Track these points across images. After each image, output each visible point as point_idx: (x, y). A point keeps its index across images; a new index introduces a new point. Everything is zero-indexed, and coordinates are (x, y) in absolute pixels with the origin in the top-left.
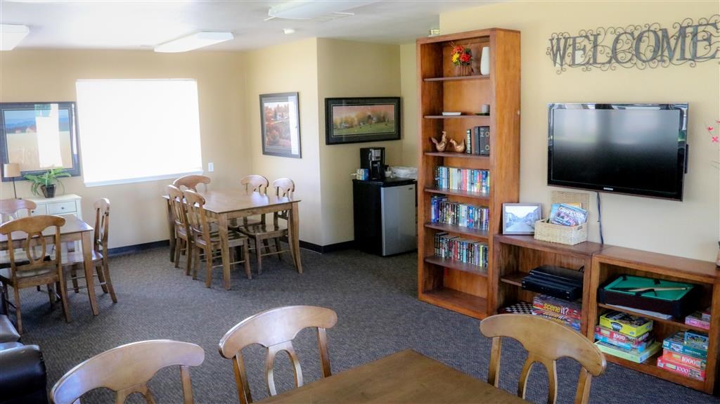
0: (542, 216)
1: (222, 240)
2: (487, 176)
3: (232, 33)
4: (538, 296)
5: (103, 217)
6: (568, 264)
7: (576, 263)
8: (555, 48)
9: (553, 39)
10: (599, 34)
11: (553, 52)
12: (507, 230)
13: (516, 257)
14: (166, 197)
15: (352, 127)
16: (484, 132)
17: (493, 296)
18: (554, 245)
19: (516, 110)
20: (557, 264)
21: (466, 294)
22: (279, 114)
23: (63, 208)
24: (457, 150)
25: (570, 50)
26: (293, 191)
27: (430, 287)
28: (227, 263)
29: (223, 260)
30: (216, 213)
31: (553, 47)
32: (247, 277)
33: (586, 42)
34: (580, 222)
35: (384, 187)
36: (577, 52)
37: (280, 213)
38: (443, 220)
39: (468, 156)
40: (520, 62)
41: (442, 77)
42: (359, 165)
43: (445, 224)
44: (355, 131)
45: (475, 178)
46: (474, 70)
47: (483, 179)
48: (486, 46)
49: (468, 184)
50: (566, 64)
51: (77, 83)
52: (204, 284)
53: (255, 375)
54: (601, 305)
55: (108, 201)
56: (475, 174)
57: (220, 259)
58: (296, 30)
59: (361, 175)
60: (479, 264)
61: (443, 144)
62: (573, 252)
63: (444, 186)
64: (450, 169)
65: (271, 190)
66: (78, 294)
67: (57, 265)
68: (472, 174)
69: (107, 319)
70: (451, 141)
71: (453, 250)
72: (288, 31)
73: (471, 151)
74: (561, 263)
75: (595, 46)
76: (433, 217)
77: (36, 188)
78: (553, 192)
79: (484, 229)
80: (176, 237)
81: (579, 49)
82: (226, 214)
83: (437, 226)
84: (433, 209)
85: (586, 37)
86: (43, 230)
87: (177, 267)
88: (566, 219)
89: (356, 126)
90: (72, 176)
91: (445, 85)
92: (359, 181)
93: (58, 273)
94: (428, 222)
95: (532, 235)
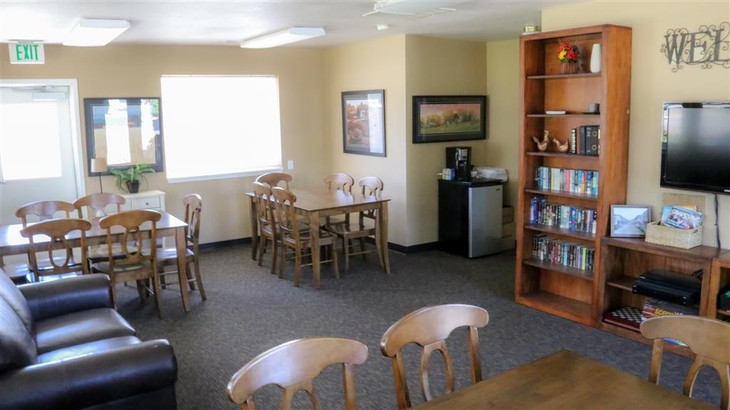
0: (651, 218)
1: (313, 239)
2: (592, 177)
3: (324, 29)
4: (648, 301)
5: (193, 213)
6: (680, 269)
7: (689, 267)
8: (670, 45)
9: (669, 35)
10: (722, 30)
11: (668, 49)
12: (615, 233)
13: (622, 260)
14: (250, 194)
15: (439, 125)
16: (592, 131)
17: (598, 300)
18: (668, 249)
19: (626, 109)
20: (667, 268)
21: (565, 298)
22: (362, 112)
23: (147, 204)
24: (560, 150)
25: (688, 47)
26: (382, 189)
27: (527, 290)
28: (317, 262)
29: (313, 259)
30: (308, 211)
31: (668, 44)
32: (334, 277)
33: (707, 38)
34: (694, 226)
35: (472, 187)
36: (696, 49)
37: (366, 212)
38: (543, 222)
39: (572, 156)
40: (630, 60)
41: (544, 74)
42: (445, 165)
43: (545, 226)
44: (441, 130)
45: (579, 180)
46: (581, 68)
47: (588, 179)
48: (597, 43)
49: (571, 185)
50: (683, 61)
51: (162, 79)
52: (292, 283)
53: (364, 376)
54: (721, 312)
55: (199, 197)
56: (579, 175)
57: (310, 257)
58: (390, 26)
59: (447, 174)
60: (581, 267)
61: (545, 144)
62: (691, 256)
63: (545, 186)
64: (552, 169)
65: (357, 189)
66: (165, 290)
67: (152, 261)
68: (576, 174)
69: (199, 316)
70: (554, 140)
71: (553, 252)
72: (380, 27)
73: (576, 151)
74: (672, 267)
75: (718, 42)
76: (532, 218)
77: (121, 183)
78: (664, 194)
79: (588, 231)
80: (259, 234)
81: (699, 46)
82: (317, 212)
83: (535, 227)
84: (532, 209)
85: (708, 33)
86: (140, 225)
87: (260, 265)
88: (679, 222)
89: (443, 124)
90: (156, 171)
91: (547, 83)
92: (445, 180)
93: (152, 269)
94: (527, 223)
95: (643, 238)
